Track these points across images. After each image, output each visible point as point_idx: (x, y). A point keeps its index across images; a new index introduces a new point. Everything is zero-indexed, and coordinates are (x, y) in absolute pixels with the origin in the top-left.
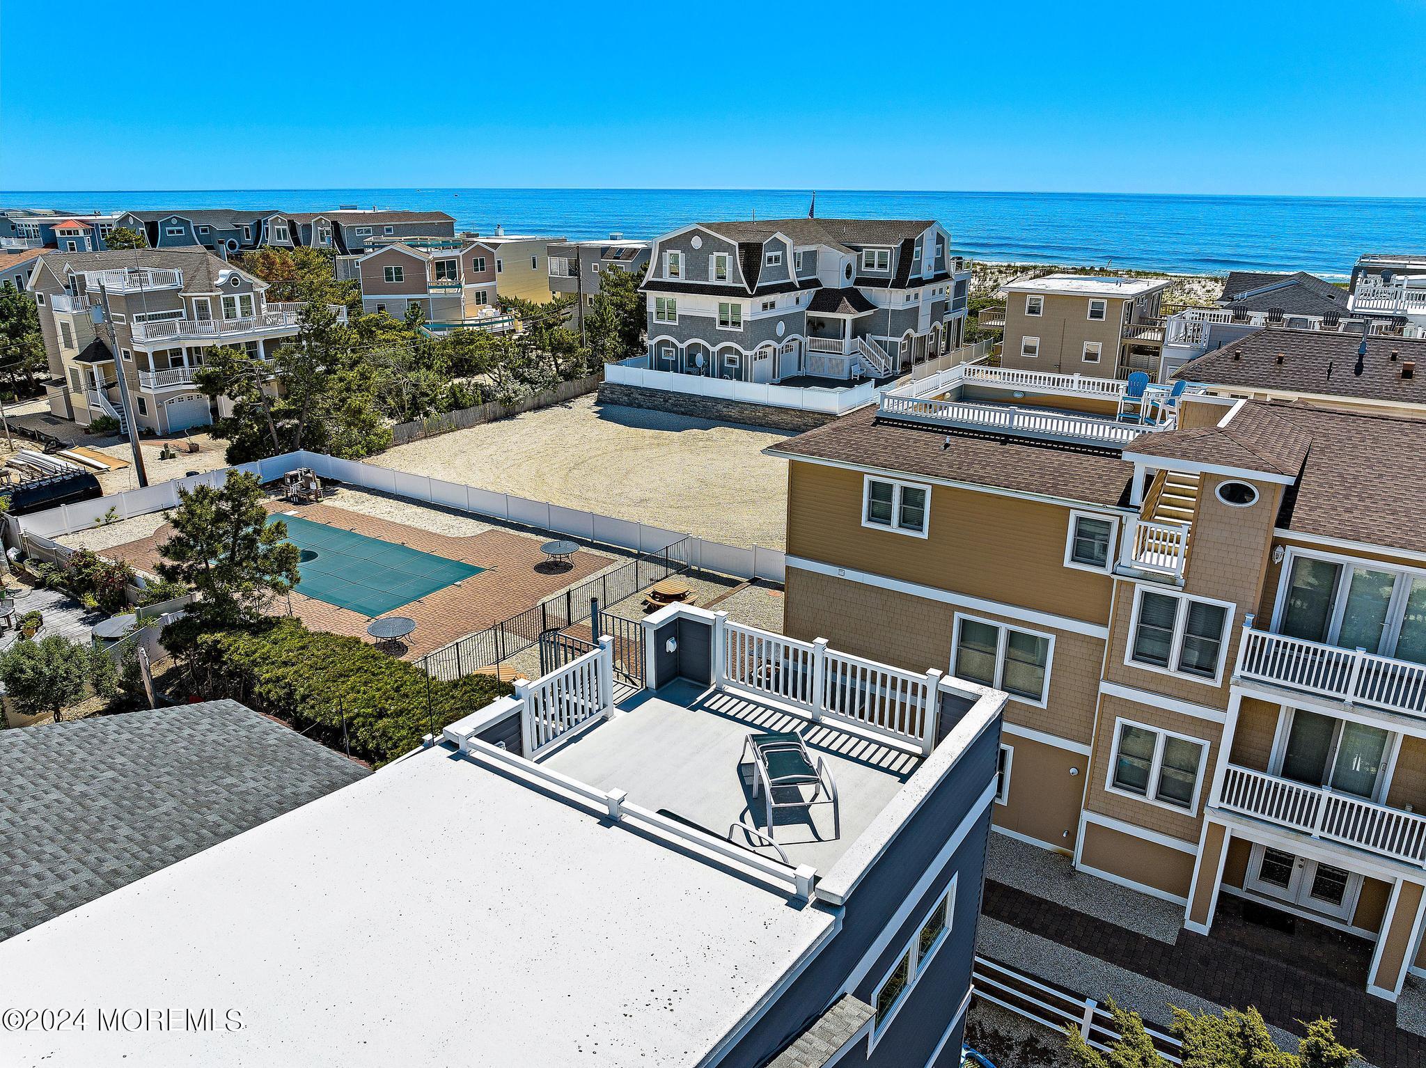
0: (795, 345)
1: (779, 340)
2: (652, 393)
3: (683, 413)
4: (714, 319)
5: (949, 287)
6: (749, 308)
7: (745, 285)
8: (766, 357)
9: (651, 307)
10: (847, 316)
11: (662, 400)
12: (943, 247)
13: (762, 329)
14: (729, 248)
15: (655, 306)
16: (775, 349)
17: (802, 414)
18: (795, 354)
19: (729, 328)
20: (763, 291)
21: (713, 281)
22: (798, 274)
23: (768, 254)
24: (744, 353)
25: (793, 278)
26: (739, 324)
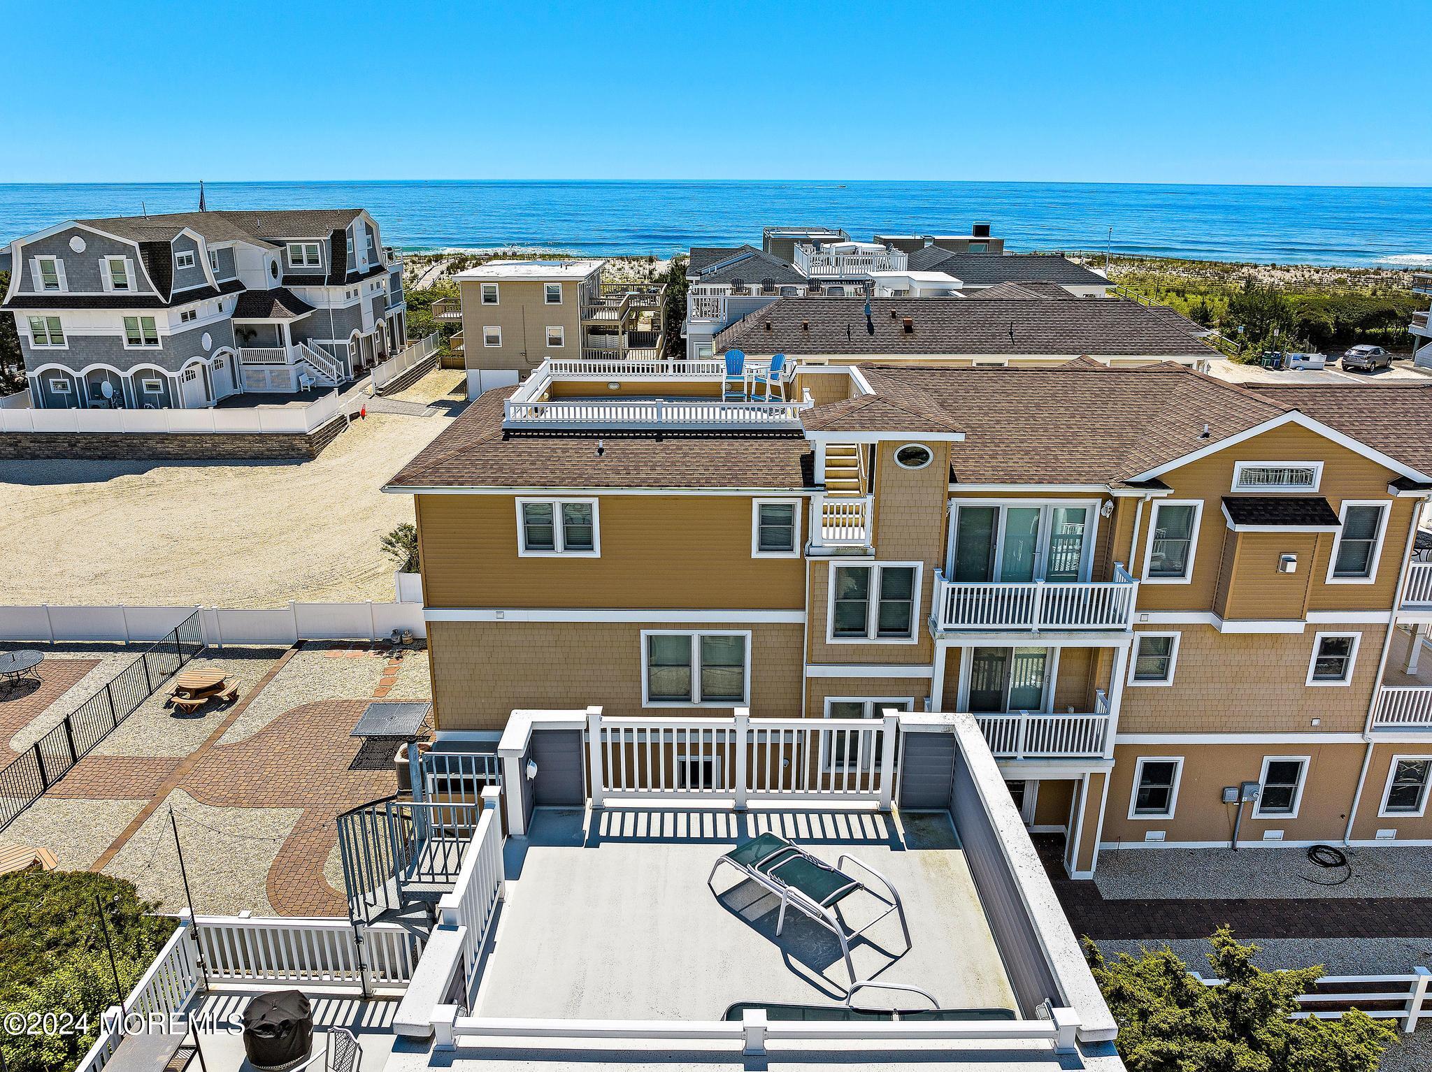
0: (225, 359)
1: (207, 355)
2: (52, 437)
3: (100, 458)
4: (119, 338)
5: (384, 280)
6: (166, 322)
7: (156, 293)
8: (194, 376)
9: (24, 329)
10: (284, 320)
11: (66, 445)
12: (373, 237)
13: (186, 344)
14: (125, 249)
15: (28, 327)
16: (204, 367)
17: (262, 437)
18: (226, 370)
19: (143, 347)
20: (180, 299)
21: (109, 291)
22: (217, 277)
23: (178, 255)
24: (169, 374)
25: (211, 281)
26: (156, 341)
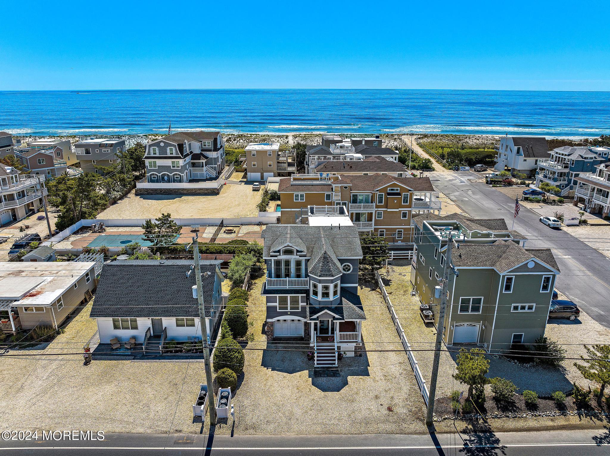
0: (190, 170)
1: (187, 170)
2: (156, 190)
3: (167, 194)
4: (170, 166)
5: (222, 149)
6: (181, 162)
7: (180, 155)
8: (185, 175)
10: (203, 161)
11: (159, 191)
13: (184, 167)
14: (174, 145)
15: (148, 163)
16: (187, 173)
17: (207, 189)
18: (190, 173)
19: (176, 168)
20: (184, 157)
21: (169, 155)
22: (189, 151)
23: (183, 146)
24: (182, 175)
26: (179, 167)
